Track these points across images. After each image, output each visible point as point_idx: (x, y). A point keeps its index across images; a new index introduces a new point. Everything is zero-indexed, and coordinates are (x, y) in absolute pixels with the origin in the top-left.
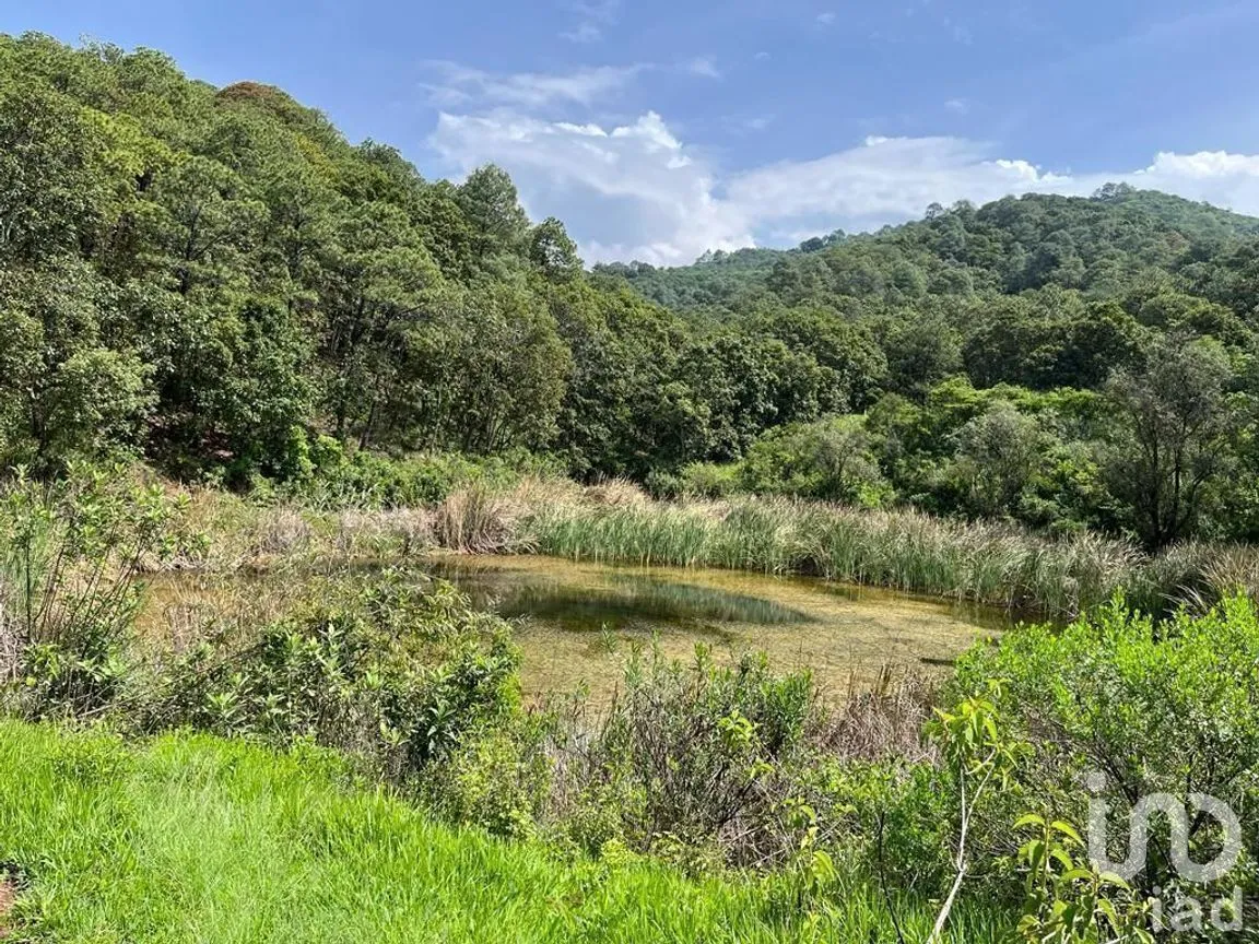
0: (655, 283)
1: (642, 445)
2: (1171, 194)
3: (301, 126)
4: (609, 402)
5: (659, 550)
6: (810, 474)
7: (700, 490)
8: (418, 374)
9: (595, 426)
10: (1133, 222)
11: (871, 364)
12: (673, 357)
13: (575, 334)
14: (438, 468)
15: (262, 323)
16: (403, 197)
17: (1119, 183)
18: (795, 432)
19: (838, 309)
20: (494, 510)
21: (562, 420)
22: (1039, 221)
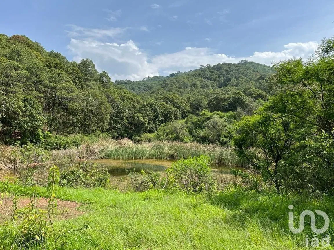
0: (132, 85)
1: (131, 129)
2: (256, 62)
3: (33, 47)
4: (122, 119)
5: (136, 156)
6: (172, 135)
7: (146, 140)
8: (71, 114)
9: (118, 125)
10: (247, 70)
11: (186, 107)
12: (138, 107)
13: (112, 102)
14: (77, 138)
15: (28, 103)
16: (64, 67)
17: (244, 60)
18: (169, 125)
19: (179, 92)
20: (93, 148)
21: (110, 124)
22: (226, 70)
